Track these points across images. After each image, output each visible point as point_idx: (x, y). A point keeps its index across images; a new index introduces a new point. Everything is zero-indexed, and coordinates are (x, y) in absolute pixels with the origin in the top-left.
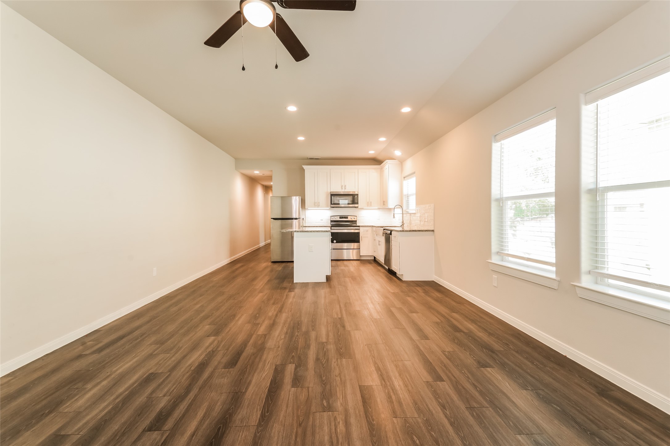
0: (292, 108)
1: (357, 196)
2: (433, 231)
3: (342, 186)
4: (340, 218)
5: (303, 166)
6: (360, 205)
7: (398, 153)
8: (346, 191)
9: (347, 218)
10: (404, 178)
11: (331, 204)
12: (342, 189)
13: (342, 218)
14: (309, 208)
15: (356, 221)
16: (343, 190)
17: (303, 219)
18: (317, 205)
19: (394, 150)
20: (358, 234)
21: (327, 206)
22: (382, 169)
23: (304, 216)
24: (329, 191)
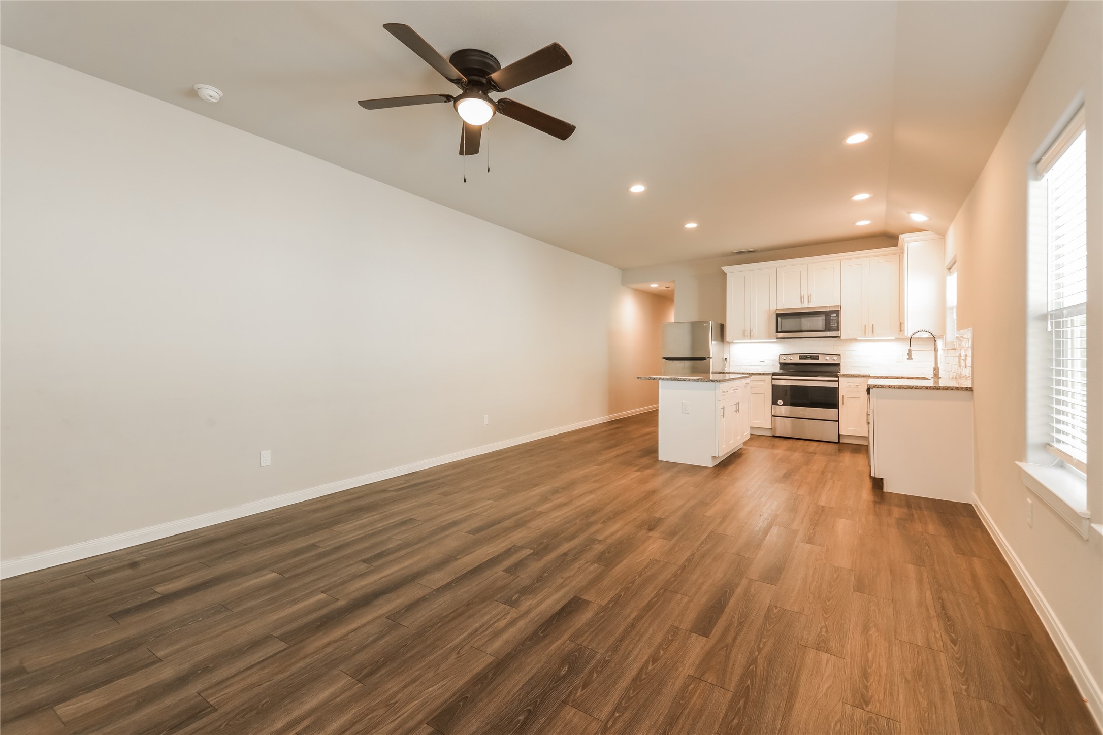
0: (638, 189)
1: (835, 315)
2: (970, 389)
3: (802, 298)
4: (800, 359)
5: (723, 268)
6: (844, 332)
7: (918, 217)
8: (811, 305)
9: (817, 358)
10: (950, 268)
11: (777, 332)
12: (802, 302)
13: (806, 358)
14: (735, 341)
15: (839, 365)
16: (805, 305)
17: (726, 359)
18: (748, 335)
19: (909, 213)
20: (835, 391)
21: (770, 337)
22: (901, 254)
23: (728, 355)
24: (773, 308)
